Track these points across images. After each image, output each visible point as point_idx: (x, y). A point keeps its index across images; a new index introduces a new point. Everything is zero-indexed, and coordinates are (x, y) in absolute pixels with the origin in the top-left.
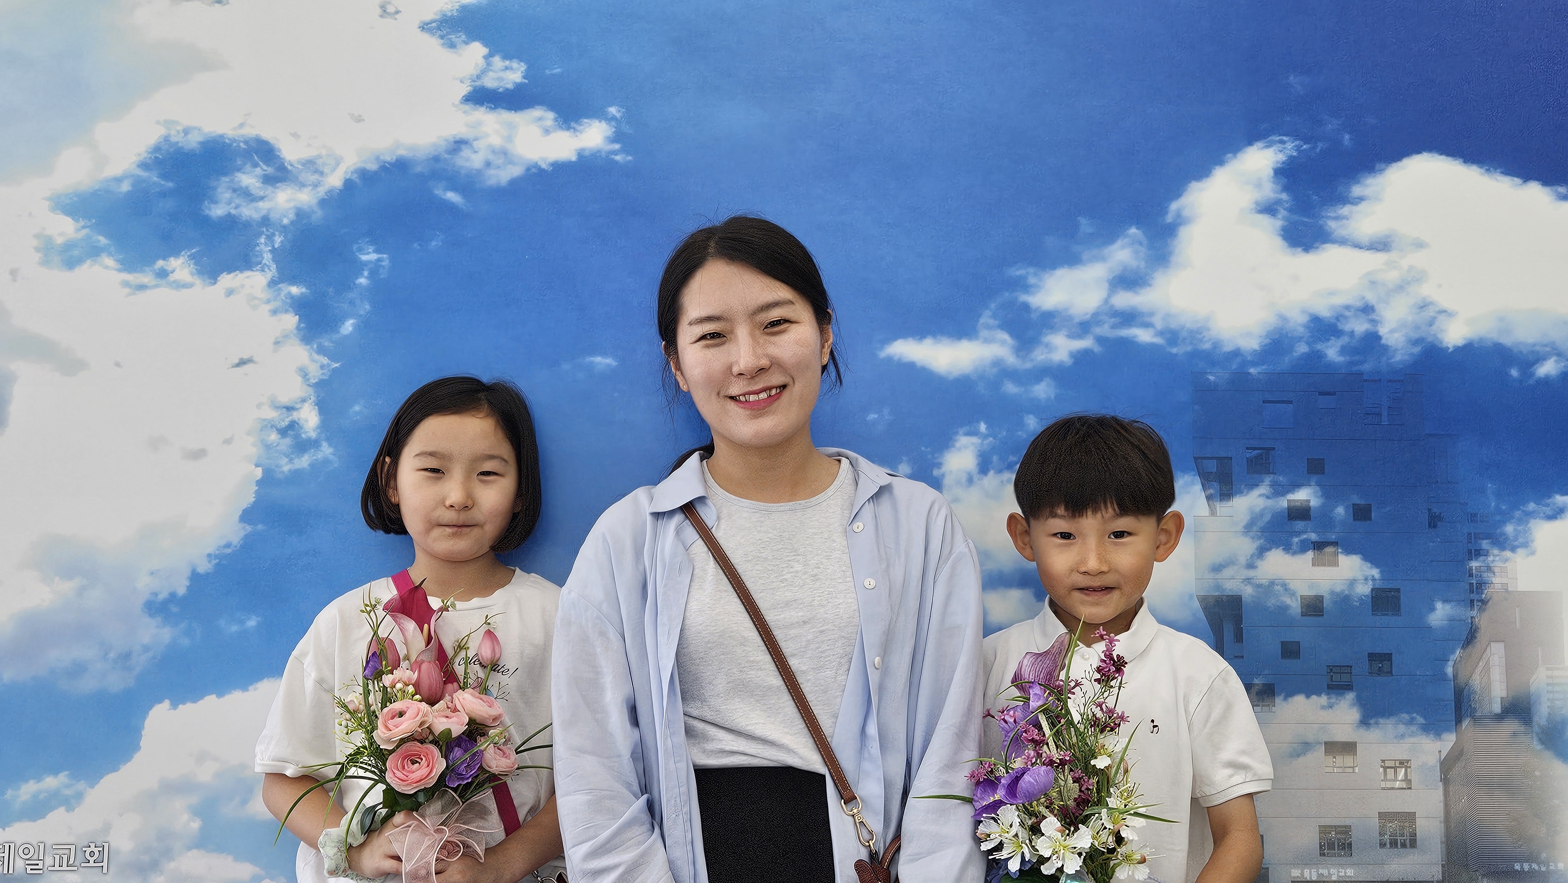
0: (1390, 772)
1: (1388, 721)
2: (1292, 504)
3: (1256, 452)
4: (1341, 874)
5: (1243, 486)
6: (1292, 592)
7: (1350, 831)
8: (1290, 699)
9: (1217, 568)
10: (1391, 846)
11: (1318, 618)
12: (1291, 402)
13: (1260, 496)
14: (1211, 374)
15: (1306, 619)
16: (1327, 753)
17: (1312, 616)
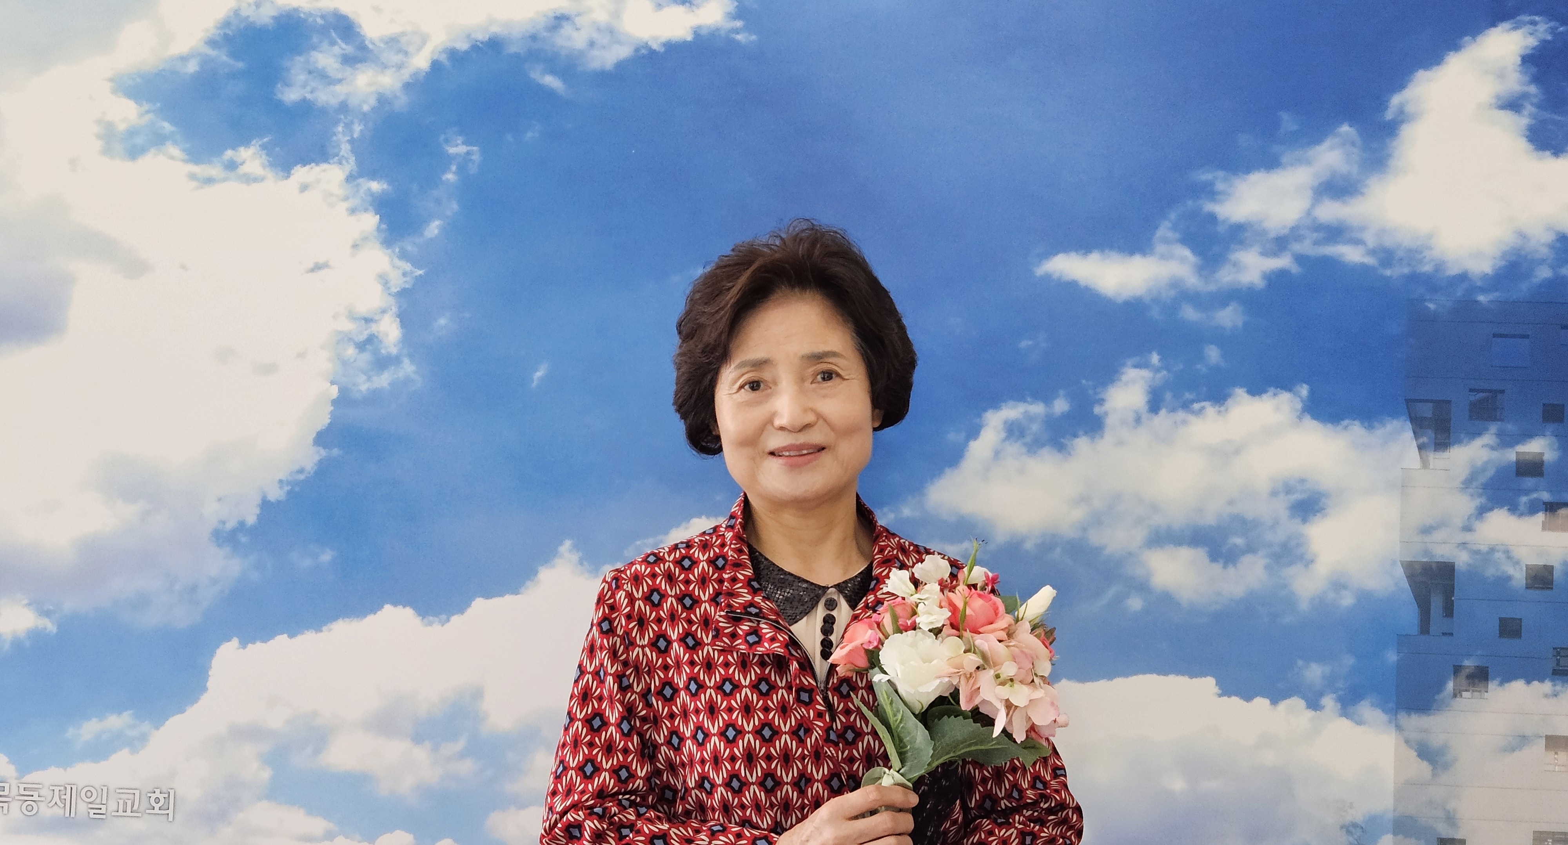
2: (1522, 457)
3: (1482, 395)
5: (1462, 434)
6: (1515, 559)
8: (1506, 685)
9: (1427, 530)
11: (1546, 592)
12: (1527, 337)
13: (1483, 445)
14: (1431, 300)
15: (1531, 591)
16: (1548, 747)
17: (1537, 588)
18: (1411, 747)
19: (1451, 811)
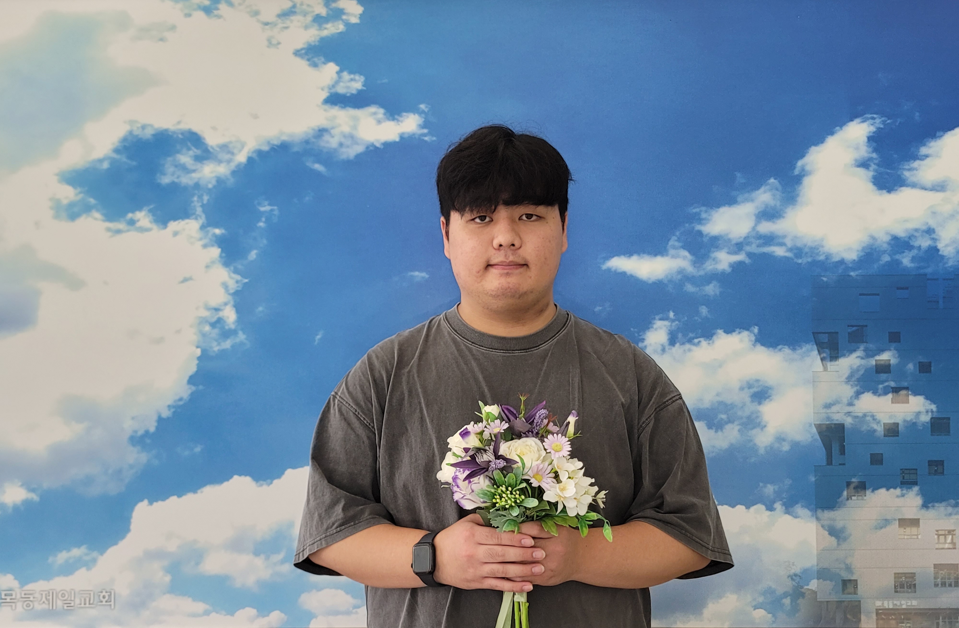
0: (942, 538)
1: (940, 505)
2: (878, 363)
3: (854, 328)
4: (908, 604)
5: (845, 352)
6: (877, 421)
7: (915, 576)
8: (876, 492)
9: (828, 406)
10: (941, 587)
11: (896, 438)
12: (878, 295)
13: (857, 357)
14: (824, 276)
15: (887, 438)
16: (900, 526)
17: (892, 436)
18: (826, 530)
19: (849, 564)
